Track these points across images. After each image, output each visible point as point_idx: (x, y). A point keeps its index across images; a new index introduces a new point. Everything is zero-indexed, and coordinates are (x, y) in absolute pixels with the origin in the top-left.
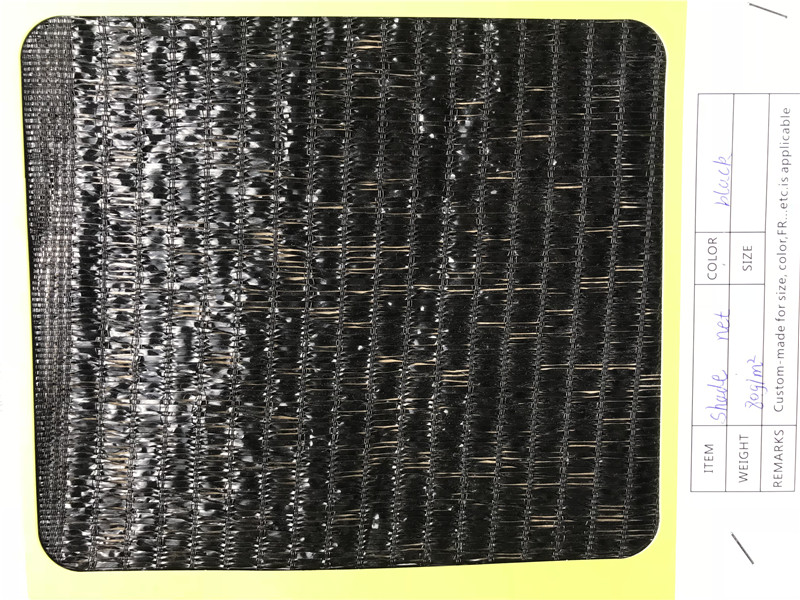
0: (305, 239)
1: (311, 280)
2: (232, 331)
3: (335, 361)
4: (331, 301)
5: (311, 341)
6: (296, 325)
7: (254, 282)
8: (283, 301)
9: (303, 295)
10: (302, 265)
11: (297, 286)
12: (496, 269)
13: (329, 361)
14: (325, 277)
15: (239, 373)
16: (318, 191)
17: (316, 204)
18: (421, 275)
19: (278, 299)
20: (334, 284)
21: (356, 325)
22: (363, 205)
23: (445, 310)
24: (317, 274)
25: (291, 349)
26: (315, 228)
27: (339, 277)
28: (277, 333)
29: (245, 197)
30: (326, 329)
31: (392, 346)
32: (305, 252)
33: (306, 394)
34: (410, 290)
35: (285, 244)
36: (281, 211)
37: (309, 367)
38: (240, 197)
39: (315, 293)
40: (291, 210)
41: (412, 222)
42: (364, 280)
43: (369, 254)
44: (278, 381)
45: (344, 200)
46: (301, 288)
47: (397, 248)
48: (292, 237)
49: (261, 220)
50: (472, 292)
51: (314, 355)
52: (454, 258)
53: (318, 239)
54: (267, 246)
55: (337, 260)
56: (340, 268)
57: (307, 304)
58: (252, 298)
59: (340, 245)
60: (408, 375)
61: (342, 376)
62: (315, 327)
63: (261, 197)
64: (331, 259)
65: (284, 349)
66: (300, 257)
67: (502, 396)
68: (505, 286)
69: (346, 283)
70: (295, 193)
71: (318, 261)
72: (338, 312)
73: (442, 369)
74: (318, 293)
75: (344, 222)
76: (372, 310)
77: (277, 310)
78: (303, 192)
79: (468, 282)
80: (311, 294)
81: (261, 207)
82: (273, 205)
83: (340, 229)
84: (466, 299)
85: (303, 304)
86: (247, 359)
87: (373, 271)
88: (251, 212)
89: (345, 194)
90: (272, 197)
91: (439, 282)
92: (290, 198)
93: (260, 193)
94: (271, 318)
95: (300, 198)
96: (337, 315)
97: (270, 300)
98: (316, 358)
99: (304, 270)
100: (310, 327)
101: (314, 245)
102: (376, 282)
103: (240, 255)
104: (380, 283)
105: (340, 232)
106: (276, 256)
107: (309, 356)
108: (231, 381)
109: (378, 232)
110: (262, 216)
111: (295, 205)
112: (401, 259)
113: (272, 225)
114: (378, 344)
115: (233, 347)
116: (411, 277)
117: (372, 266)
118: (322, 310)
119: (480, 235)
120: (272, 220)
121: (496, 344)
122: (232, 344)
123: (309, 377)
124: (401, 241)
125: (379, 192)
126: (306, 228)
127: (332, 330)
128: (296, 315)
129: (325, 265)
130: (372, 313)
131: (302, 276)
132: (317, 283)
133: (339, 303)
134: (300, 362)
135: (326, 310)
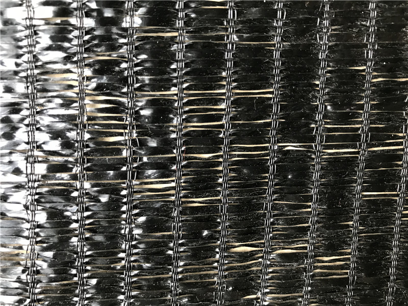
0: (124, 81)
1: (134, 141)
2: (24, 215)
3: (170, 252)
4: (164, 170)
5: (138, 226)
6: (114, 205)
7: (55, 145)
8: (96, 172)
9: (124, 162)
10: (121, 119)
11: (115, 149)
12: (389, 120)
13: (162, 253)
14: (154, 135)
15: (38, 272)
16: (142, 10)
17: (138, 30)
18: (289, 130)
19: (88, 169)
20: (166, 145)
21: (197, 202)
22: (206, 30)
23: (321, 177)
24: (143, 132)
25: (109, 238)
26: (137, 65)
27: (173, 136)
28: (88, 217)
29: (35, 22)
30: (157, 209)
31: (248, 232)
32: (124, 100)
33: (133, 297)
34: (274, 151)
35: (95, 90)
36: (88, 42)
37: (135, 261)
38: (28, 23)
39: (141, 159)
40: (102, 38)
41: (276, 55)
42: (209, 140)
43: (217, 101)
44: (94, 282)
45: (180, 24)
46: (119, 151)
47: (256, 93)
48: (104, 80)
49: (60, 55)
50: (358, 153)
51: (142, 246)
52: (334, 105)
53: (143, 81)
54: (70, 93)
55: (171, 112)
56: (175, 122)
57: (129, 175)
58: (54, 169)
59: (174, 90)
60: (270, 266)
61: (181, 272)
62: (144, 207)
63: (58, 21)
64: (162, 109)
65: (99, 238)
66: (118, 108)
67: (391, 286)
68: (401, 144)
69: (185, 143)
70: (108, 13)
71: (143, 112)
72: (173, 184)
73: (315, 256)
74: (145, 159)
75: (179, 56)
76: (220, 180)
77: (87, 185)
78: (120, 12)
79: (352, 139)
80: (135, 160)
81: (60, 35)
82: (76, 33)
83: (173, 66)
84: (349, 163)
85: (123, 176)
86: (50, 254)
87: (222, 126)
88: (45, 40)
89: (180, 15)
90: (73, 21)
91: (313, 139)
92: (103, 21)
93: (58, 14)
94: (79, 197)
95: (114, 22)
96: (173, 188)
97: (76, 170)
98: (144, 251)
99: (124, 127)
100: (135, 207)
101: (136, 89)
102: (226, 141)
103: (32, 107)
104: (232, 142)
105: (175, 70)
106: (82, 108)
107: (135, 247)
108: (27, 284)
109: (229, 69)
110: (60, 48)
111: (108, 31)
112: (263, 107)
113: (76, 62)
114: (230, 227)
115: (27, 238)
116: (274, 132)
117: (219, 118)
118: (152, 183)
119: (370, 73)
120: (75, 54)
121: (387, 220)
122: (26, 234)
123: (136, 276)
124: (264, 82)
125: (230, 13)
126: (124, 65)
127: (165, 211)
128: (113, 191)
129: (154, 118)
130: (221, 185)
131: (121, 134)
132: (143, 144)
133: (174, 171)
134: (122, 255)
135: (157, 183)
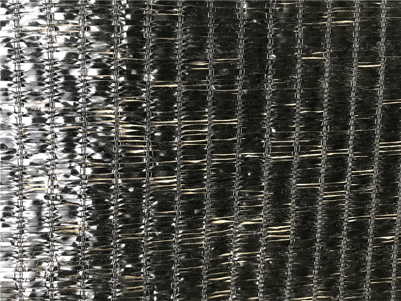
0: (144, 115)
1: (150, 153)
2: (78, 201)
3: (174, 224)
4: (169, 171)
5: (152, 208)
6: (138, 195)
7: (98, 156)
8: (126, 173)
9: (144, 166)
10: (142, 139)
11: (138, 158)
12: (312, 137)
13: (169, 225)
14: (163, 148)
15: (87, 239)
16: (156, 71)
17: (153, 83)
18: (248, 145)
19: (120, 171)
20: (171, 155)
21: (191, 191)
22: (195, 83)
23: (269, 174)
24: (155, 146)
25: (133, 216)
26: (152, 105)
27: (176, 149)
28: (121, 202)
29: (87, 78)
30: (165, 196)
31: (224, 210)
32: (145, 127)
33: (149, 255)
34: (239, 158)
35: (125, 120)
36: (121, 90)
37: (150, 231)
38: (83, 78)
39: (155, 164)
40: (130, 88)
41: (239, 97)
42: (197, 151)
43: (202, 127)
44: (123, 245)
45: (178, 79)
46: (141, 160)
47: (227, 122)
48: (132, 114)
49: (102, 99)
50: (293, 158)
51: (155, 220)
52: (276, 129)
53: (156, 114)
54: (109, 122)
55: (174, 134)
56: (176, 141)
57: (147, 174)
58: (97, 171)
59: (176, 120)
60: (239, 233)
61: (181, 238)
62: (156, 195)
63: (102, 77)
64: (168, 133)
65: (128, 216)
66: (141, 132)
67: (318, 246)
68: (320, 152)
69: (183, 154)
70: (134, 72)
71: (156, 134)
72: (175, 180)
73: (268, 226)
74: (157, 164)
75: (178, 99)
76: (205, 177)
77: (120, 181)
78: (141, 72)
79: (289, 149)
80: (151, 165)
81: (103, 87)
82: (113, 85)
83: (175, 106)
84: (288, 165)
85: (143, 175)
86: (94, 227)
87: (206, 142)
88: (93, 90)
89: (179, 73)
90: (112, 77)
91: (263, 150)
92: (130, 77)
93: (101, 73)
94: (115, 189)
95: (139, 77)
96: (176, 182)
97: (114, 172)
98: (157, 223)
99: (144, 144)
100: (151, 195)
101: (151, 120)
102: (208, 152)
103: (84, 132)
104: (212, 153)
105: (176, 108)
106: (117, 132)
107: (151, 221)
108: (80, 247)
109: (210, 107)
110: (104, 95)
111: (134, 84)
112: (231, 131)
113: (113, 103)
114: (212, 207)
115: (81, 217)
116: (239, 146)
117: (204, 137)
118: (162, 179)
119: (298, 108)
120: (112, 98)
121: (313, 202)
122: (79, 214)
123: (151, 240)
124: (231, 115)
125: (210, 71)
126: (144, 105)
127: (171, 196)
128: (137, 185)
129: (163, 138)
130: (206, 180)
131: (142, 148)
132: (156, 154)
133: (176, 172)
134: (143, 227)
135: (165, 179)
